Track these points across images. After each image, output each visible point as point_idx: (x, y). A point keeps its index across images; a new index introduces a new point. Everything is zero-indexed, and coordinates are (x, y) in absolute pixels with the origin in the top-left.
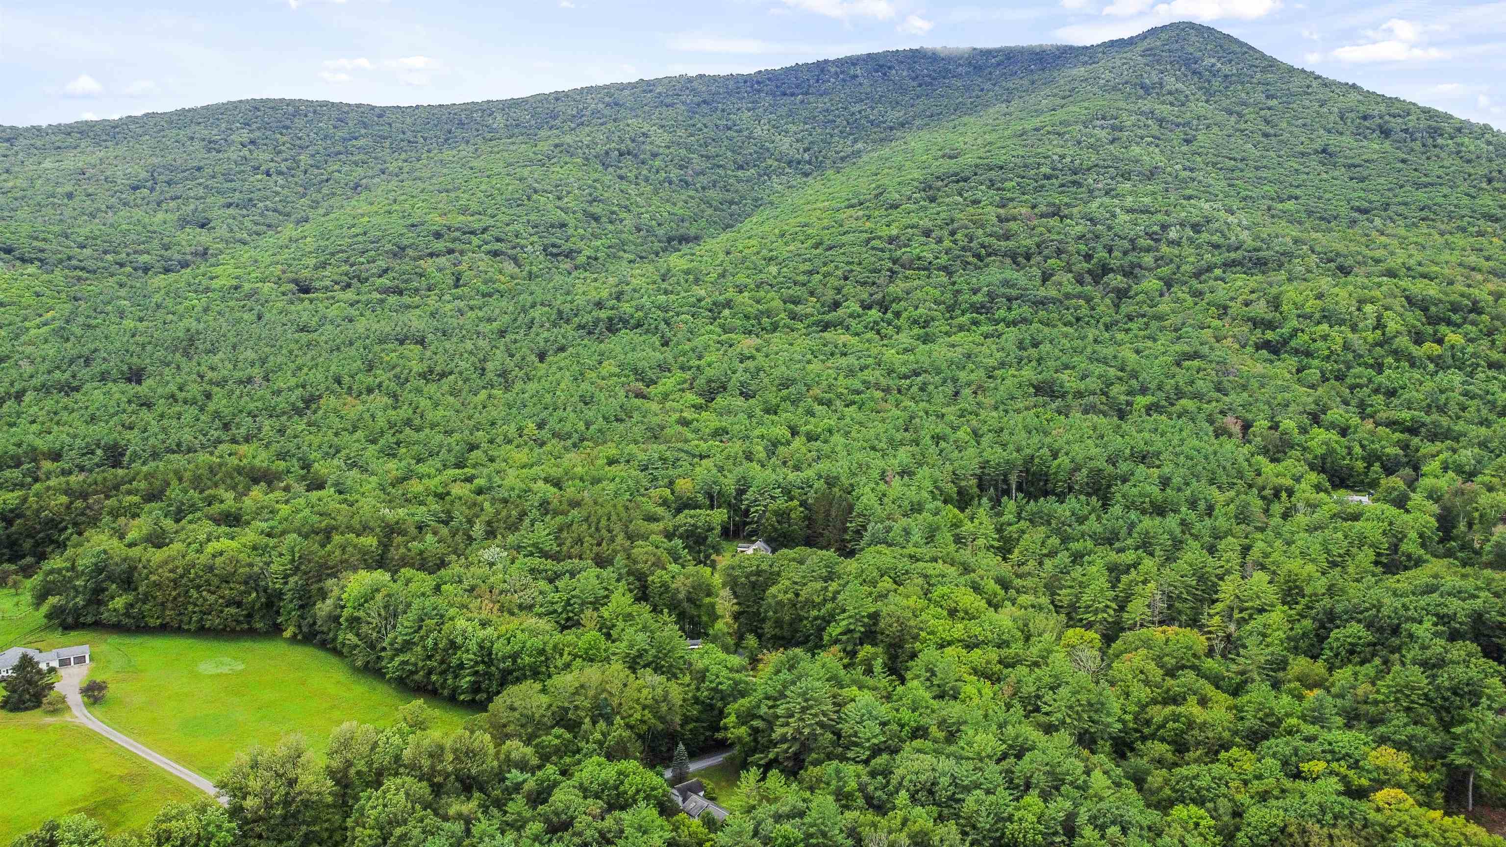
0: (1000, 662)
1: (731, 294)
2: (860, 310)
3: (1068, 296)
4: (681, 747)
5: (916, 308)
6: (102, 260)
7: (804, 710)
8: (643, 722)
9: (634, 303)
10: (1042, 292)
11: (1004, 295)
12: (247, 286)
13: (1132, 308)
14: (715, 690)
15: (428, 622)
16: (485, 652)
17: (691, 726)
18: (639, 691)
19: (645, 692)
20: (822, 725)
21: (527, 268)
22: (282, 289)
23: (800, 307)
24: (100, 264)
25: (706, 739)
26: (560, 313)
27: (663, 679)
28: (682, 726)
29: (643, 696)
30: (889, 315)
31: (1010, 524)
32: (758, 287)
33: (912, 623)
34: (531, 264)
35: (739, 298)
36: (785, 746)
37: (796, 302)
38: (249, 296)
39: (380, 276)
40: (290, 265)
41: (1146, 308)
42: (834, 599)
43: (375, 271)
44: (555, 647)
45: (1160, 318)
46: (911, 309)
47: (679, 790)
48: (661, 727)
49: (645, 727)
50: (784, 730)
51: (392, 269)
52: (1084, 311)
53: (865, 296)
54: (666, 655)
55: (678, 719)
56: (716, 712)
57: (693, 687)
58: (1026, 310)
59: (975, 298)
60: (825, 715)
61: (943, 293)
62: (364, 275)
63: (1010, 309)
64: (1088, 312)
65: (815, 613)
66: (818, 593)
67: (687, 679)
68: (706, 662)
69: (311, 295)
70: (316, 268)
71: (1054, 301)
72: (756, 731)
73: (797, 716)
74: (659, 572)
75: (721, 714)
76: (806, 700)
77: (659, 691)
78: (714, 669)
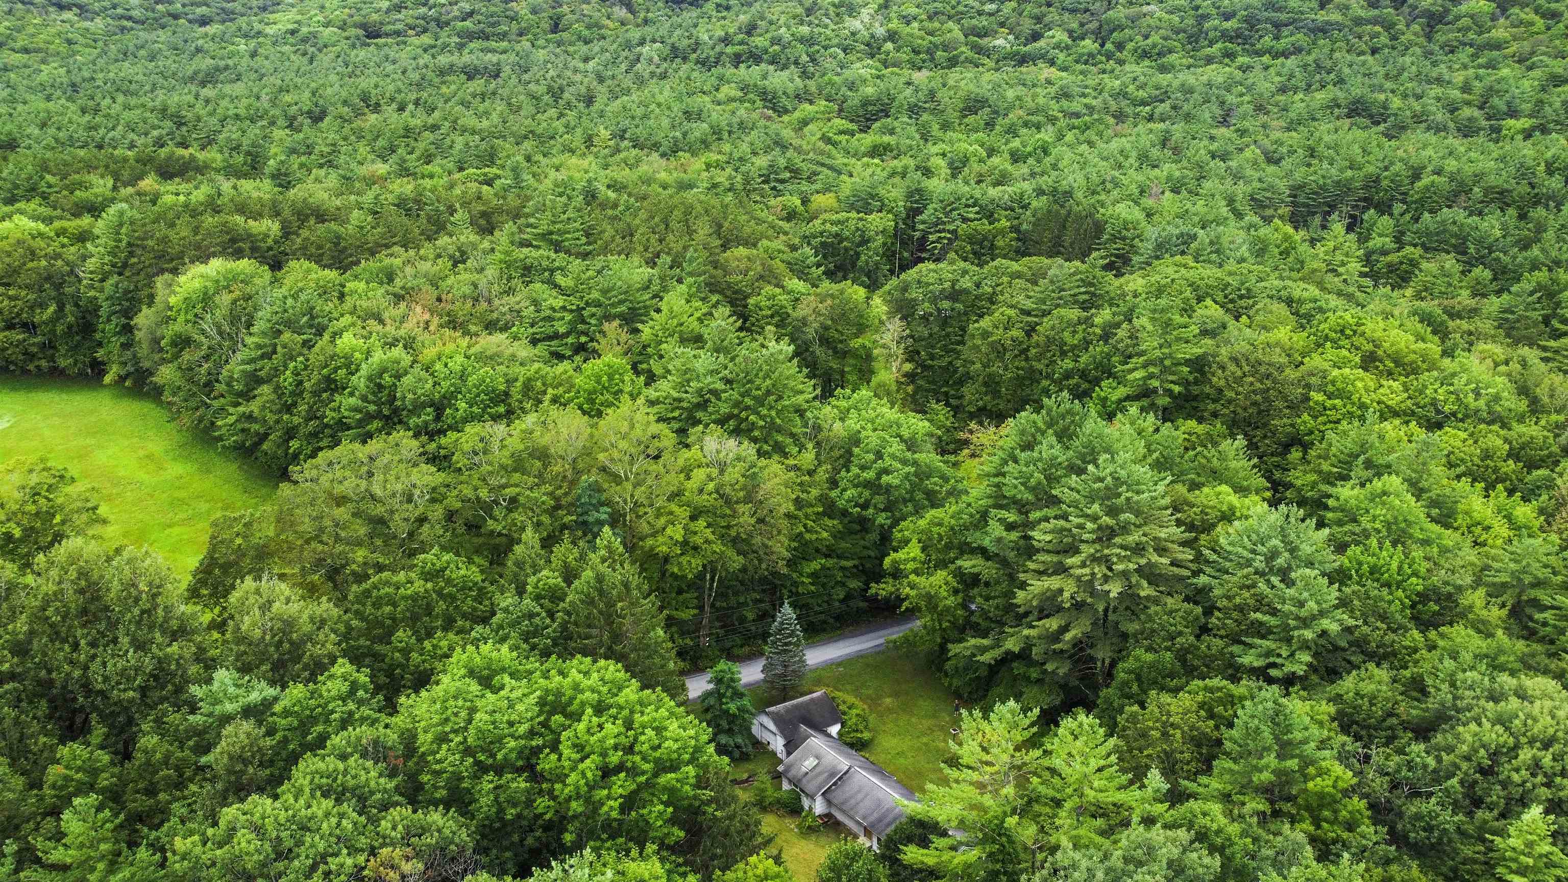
0: (1513, 455)
1: (894, 25)
2: (1070, 42)
3: (1358, 21)
4: (787, 611)
5: (1146, 37)
6: (153, 11)
7: (1106, 535)
8: (687, 546)
9: (768, 36)
10: (1322, 17)
11: (1267, 20)
12: (305, 30)
13: (1451, 36)
14: (873, 486)
15: (287, 336)
16: (385, 393)
17: (815, 565)
18: (687, 472)
19: (699, 475)
20: (1150, 574)
21: (642, 15)
22: (346, 34)
23: (986, 40)
24: (150, 14)
25: (848, 597)
26: (674, 48)
27: (748, 449)
28: (791, 563)
29: (691, 485)
30: (1109, 46)
31: (1385, 253)
32: (930, 18)
33: (1291, 374)
34: (648, 11)
35: (905, 30)
36: (1053, 624)
37: (983, 33)
38: (305, 40)
39: (464, 20)
40: (359, 10)
41: (1471, 35)
42: (1106, 337)
43: (457, 13)
44: (528, 387)
45: (1497, 46)
46: (1139, 38)
47: (778, 720)
48: (736, 562)
49: (697, 563)
50: (1054, 583)
51: (479, 12)
52: (1384, 39)
53: (1075, 25)
54: (760, 401)
55: (781, 547)
56: (874, 536)
57: (822, 474)
58: (1300, 38)
59: (1228, 25)
60: (1161, 551)
61: (1182, 19)
62: (444, 18)
63: (1277, 38)
64: (1387, 41)
65: (1068, 364)
66: (1072, 325)
67: (808, 457)
68: (853, 423)
69: (380, 41)
70: (388, 11)
71: (1340, 27)
72: (969, 582)
73: (1087, 550)
74: (769, 289)
75: (885, 543)
76: (1113, 512)
77: (734, 474)
78: (872, 438)
